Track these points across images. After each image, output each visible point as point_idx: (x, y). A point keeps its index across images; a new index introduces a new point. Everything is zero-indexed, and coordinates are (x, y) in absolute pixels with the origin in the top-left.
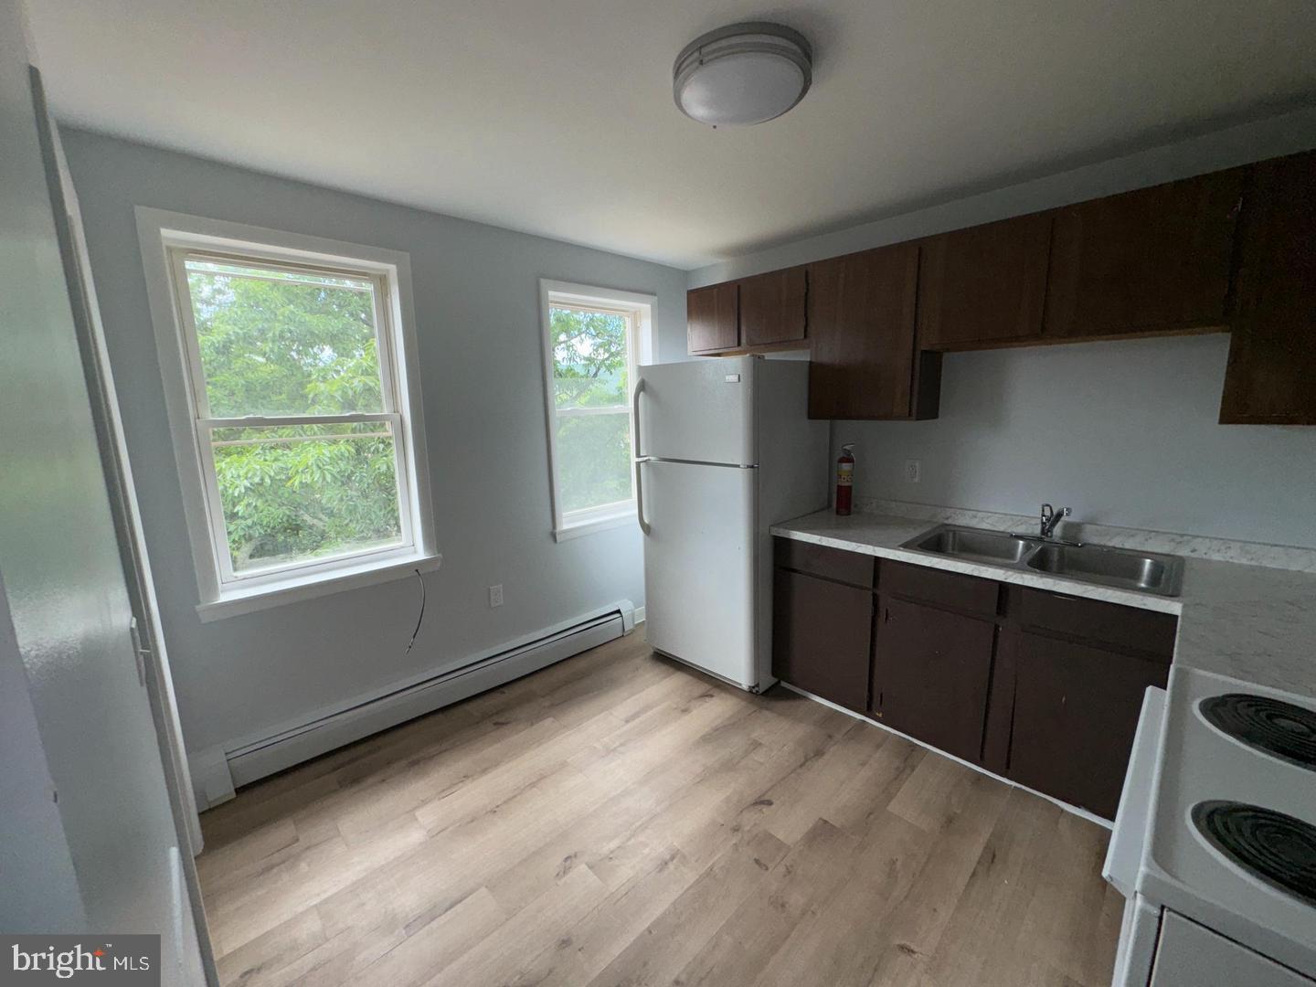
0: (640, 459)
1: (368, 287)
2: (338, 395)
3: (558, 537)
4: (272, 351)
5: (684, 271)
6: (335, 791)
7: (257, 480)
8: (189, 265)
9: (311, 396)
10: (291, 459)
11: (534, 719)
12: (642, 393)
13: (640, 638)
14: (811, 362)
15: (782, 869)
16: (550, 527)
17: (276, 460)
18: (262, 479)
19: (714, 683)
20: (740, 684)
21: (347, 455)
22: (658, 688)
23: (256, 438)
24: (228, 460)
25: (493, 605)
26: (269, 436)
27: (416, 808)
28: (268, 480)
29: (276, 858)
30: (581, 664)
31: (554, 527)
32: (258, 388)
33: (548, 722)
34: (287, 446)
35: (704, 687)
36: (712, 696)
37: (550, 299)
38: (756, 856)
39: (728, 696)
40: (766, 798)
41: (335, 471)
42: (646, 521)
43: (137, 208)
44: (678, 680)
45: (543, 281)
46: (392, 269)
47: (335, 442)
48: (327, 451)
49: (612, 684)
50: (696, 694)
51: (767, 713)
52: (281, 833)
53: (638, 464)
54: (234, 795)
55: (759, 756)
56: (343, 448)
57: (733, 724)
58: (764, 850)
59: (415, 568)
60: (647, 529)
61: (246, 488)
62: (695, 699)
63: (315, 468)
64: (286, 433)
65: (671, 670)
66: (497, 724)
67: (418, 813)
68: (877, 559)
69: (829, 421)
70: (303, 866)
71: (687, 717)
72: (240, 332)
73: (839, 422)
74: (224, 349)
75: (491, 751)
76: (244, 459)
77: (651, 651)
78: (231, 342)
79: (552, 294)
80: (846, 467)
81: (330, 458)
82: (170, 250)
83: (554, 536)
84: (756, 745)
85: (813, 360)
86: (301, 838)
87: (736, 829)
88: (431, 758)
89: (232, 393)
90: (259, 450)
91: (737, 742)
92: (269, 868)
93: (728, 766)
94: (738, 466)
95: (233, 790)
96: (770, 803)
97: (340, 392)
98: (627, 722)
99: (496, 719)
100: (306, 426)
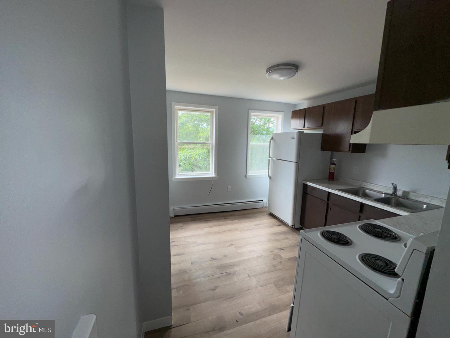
0: (270, 158)
1: (209, 114)
2: (205, 137)
3: (247, 177)
4: (192, 124)
5: (294, 104)
6: (190, 221)
7: (185, 157)
8: (179, 112)
9: (199, 136)
10: (193, 152)
11: (233, 220)
12: (272, 140)
13: (267, 209)
14: (323, 133)
15: (279, 261)
16: (245, 174)
17: (190, 152)
18: (187, 157)
19: (282, 223)
20: (289, 224)
21: (206, 152)
22: (267, 221)
23: (187, 146)
24: (180, 151)
25: (229, 191)
26: (189, 146)
27: (204, 228)
28: (188, 157)
29: (179, 228)
30: (249, 211)
31: (246, 174)
32: (189, 134)
33: (236, 221)
34: (193, 149)
35: (279, 223)
36: (281, 226)
37: (251, 114)
38: (274, 257)
39: (285, 227)
40: (283, 249)
41: (202, 157)
42: (270, 175)
43: (172, 103)
44: (274, 220)
45: (250, 110)
46: (214, 110)
47: (203, 148)
48: (201, 151)
49: (255, 217)
50: (278, 224)
51: (294, 233)
52: (181, 225)
53: (269, 160)
54: (174, 217)
55: (287, 241)
56: (205, 150)
57: (283, 233)
58: (276, 257)
59: (212, 178)
60: (270, 178)
61: (183, 159)
62: (276, 225)
63: (198, 155)
64: (193, 146)
65: (272, 218)
66: (225, 218)
67: (204, 229)
68: (329, 193)
69: (330, 152)
70: (183, 230)
71: (271, 228)
72: (186, 120)
73: (334, 152)
74: (182, 124)
75: (221, 223)
76: (184, 151)
77: (269, 213)
78: (184, 122)
79: (252, 114)
80: (333, 166)
81: (202, 153)
82: (176, 109)
83: (246, 176)
84: (287, 239)
85: (324, 133)
86: (183, 226)
87: (271, 252)
88: (209, 221)
89: (183, 135)
90: (187, 149)
91: (282, 236)
92: (178, 229)
93: (277, 240)
94: (293, 162)
95: (173, 215)
96: (284, 250)
97: (205, 136)
98: (255, 225)
99: (225, 217)
100: (197, 144)
